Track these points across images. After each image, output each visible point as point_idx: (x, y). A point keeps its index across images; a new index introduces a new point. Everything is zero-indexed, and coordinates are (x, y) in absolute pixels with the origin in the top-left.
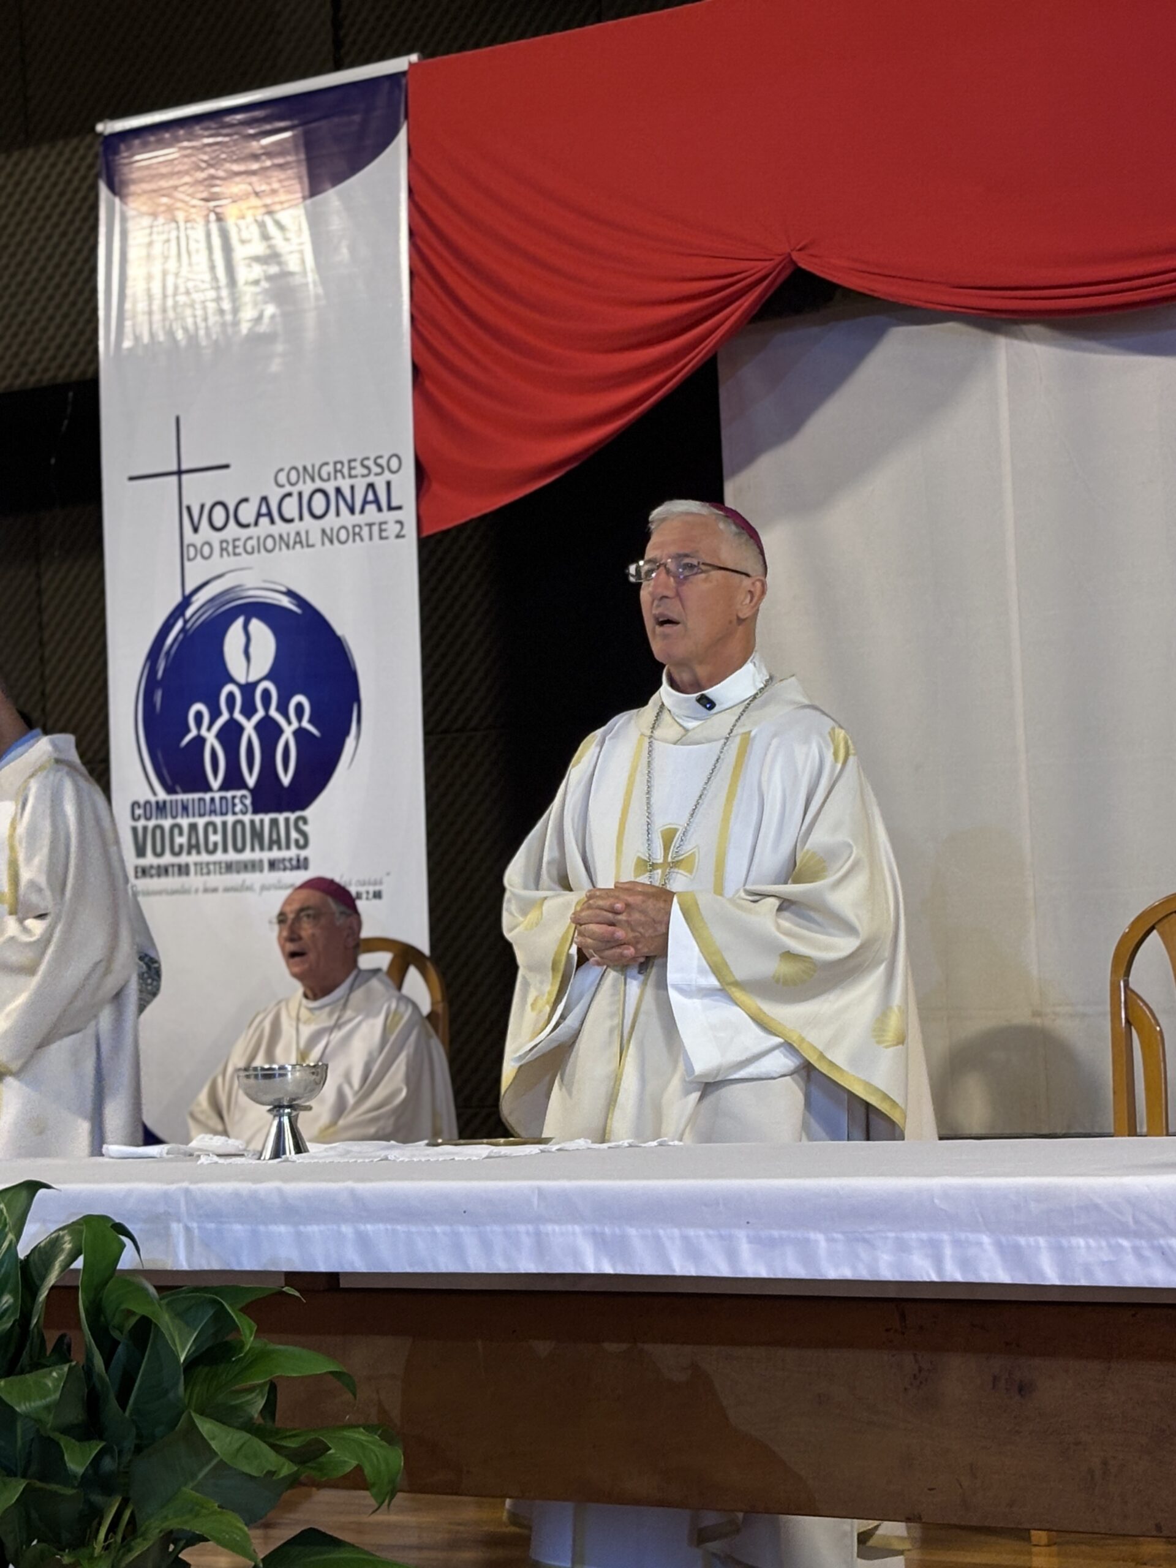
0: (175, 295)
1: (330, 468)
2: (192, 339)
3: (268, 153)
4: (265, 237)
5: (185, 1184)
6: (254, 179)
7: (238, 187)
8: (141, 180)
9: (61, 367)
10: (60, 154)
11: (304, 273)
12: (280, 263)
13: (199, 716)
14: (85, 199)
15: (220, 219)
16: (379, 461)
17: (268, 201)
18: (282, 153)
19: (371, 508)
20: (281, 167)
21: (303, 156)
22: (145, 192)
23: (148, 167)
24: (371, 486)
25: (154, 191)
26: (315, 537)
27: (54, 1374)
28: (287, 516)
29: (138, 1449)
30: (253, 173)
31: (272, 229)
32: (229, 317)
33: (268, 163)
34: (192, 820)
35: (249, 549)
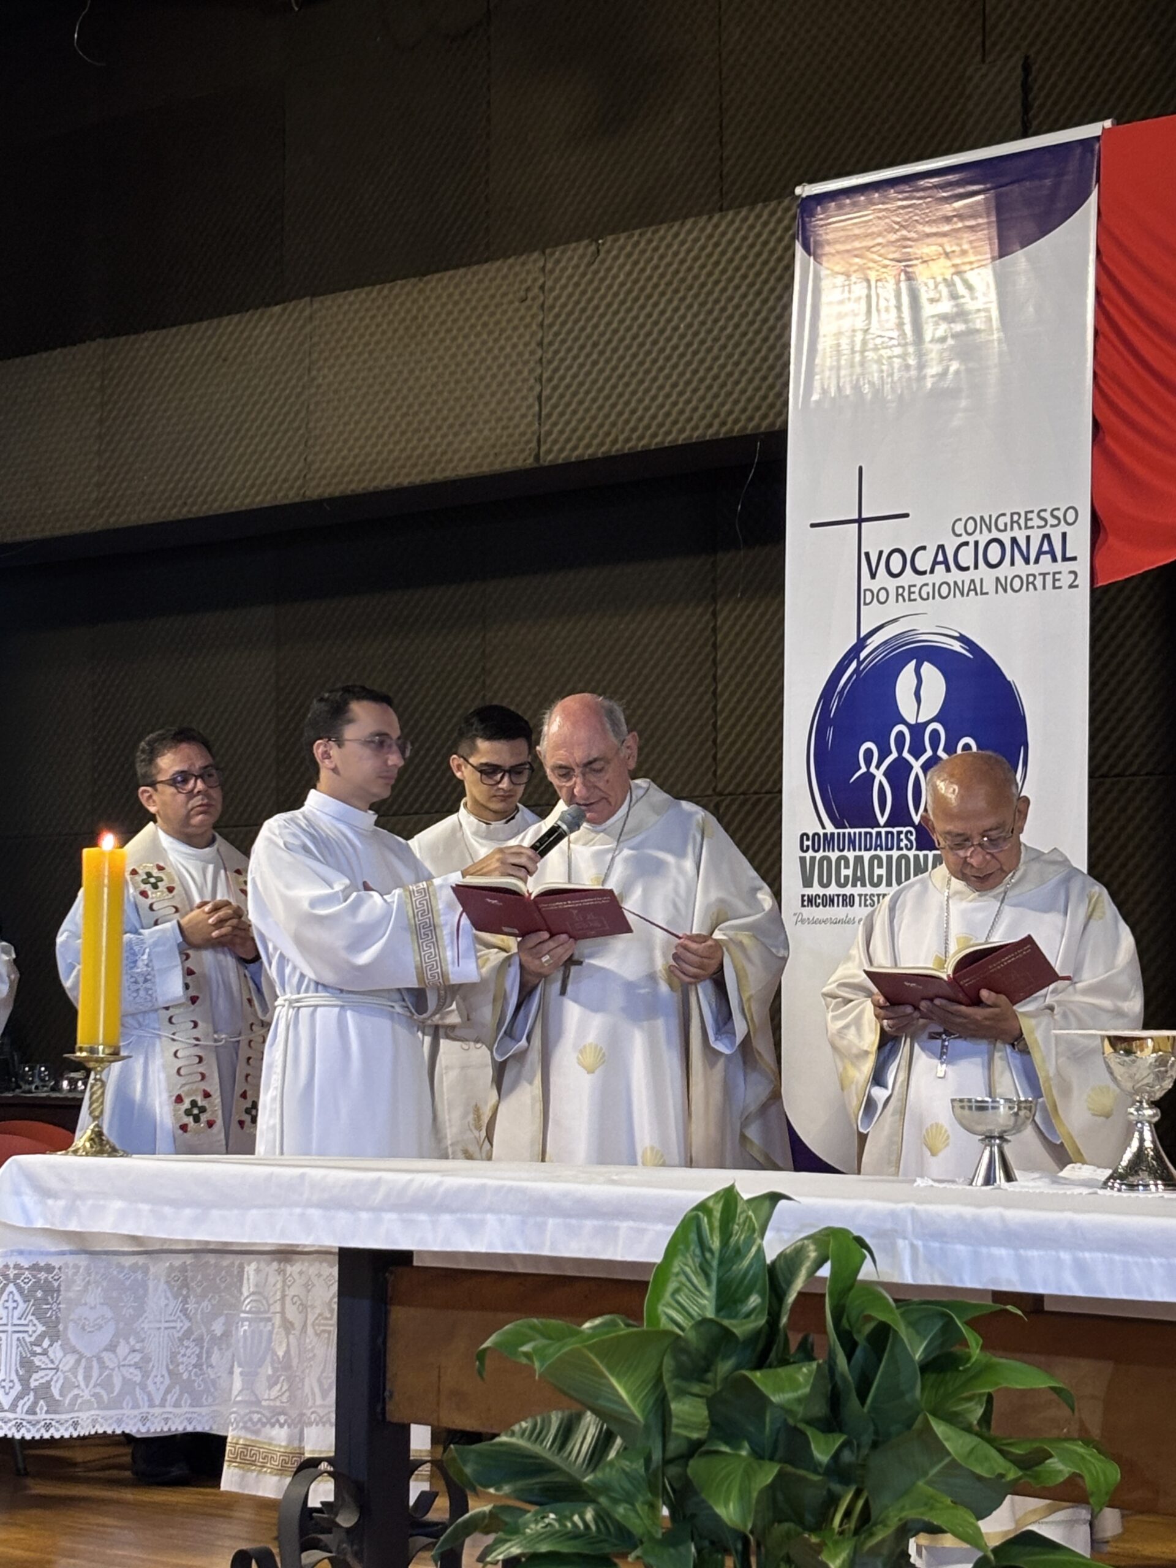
0: (863, 352)
1: (1007, 519)
2: (877, 392)
3: (961, 217)
4: (954, 296)
5: (912, 1205)
6: (945, 240)
7: (928, 249)
8: (836, 241)
9: (750, 419)
10: (758, 216)
11: (990, 331)
12: (966, 322)
13: (869, 753)
14: (780, 259)
15: (909, 278)
16: (1056, 513)
17: (958, 261)
18: (973, 216)
19: (1046, 559)
20: (971, 228)
21: (994, 219)
22: (838, 252)
23: (843, 229)
24: (1047, 537)
25: (848, 251)
26: (989, 586)
27: (805, 1370)
28: (963, 564)
29: (875, 1445)
30: (944, 235)
31: (961, 289)
32: (913, 373)
33: (960, 225)
34: (857, 853)
35: (925, 596)
